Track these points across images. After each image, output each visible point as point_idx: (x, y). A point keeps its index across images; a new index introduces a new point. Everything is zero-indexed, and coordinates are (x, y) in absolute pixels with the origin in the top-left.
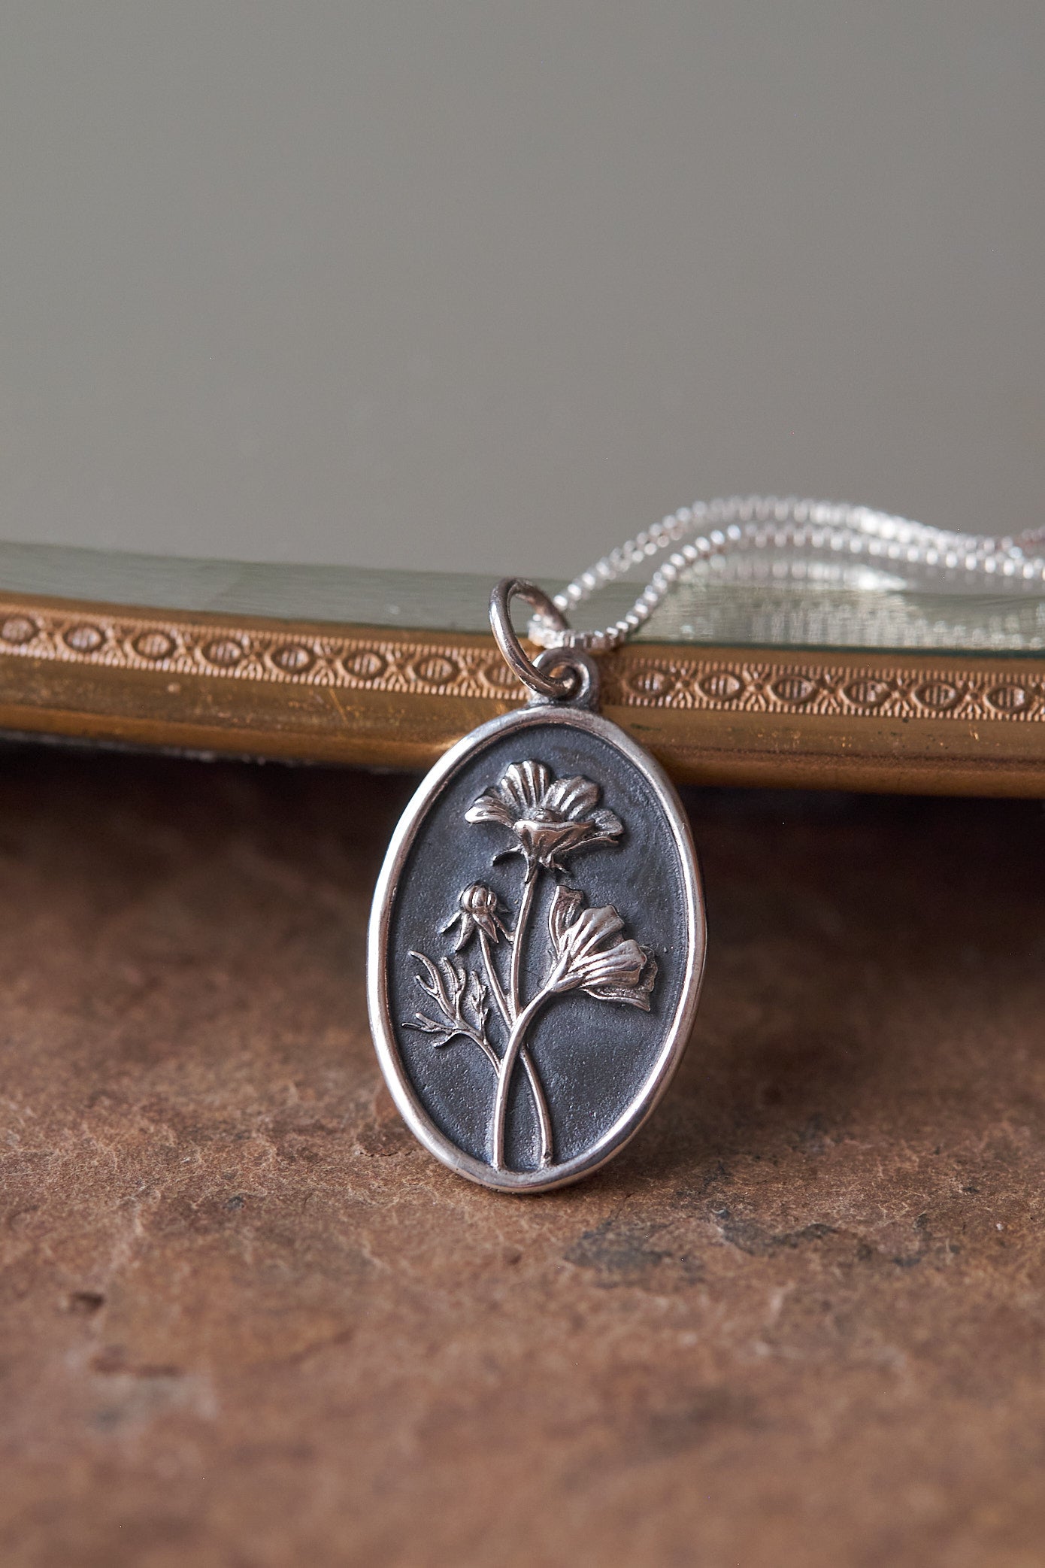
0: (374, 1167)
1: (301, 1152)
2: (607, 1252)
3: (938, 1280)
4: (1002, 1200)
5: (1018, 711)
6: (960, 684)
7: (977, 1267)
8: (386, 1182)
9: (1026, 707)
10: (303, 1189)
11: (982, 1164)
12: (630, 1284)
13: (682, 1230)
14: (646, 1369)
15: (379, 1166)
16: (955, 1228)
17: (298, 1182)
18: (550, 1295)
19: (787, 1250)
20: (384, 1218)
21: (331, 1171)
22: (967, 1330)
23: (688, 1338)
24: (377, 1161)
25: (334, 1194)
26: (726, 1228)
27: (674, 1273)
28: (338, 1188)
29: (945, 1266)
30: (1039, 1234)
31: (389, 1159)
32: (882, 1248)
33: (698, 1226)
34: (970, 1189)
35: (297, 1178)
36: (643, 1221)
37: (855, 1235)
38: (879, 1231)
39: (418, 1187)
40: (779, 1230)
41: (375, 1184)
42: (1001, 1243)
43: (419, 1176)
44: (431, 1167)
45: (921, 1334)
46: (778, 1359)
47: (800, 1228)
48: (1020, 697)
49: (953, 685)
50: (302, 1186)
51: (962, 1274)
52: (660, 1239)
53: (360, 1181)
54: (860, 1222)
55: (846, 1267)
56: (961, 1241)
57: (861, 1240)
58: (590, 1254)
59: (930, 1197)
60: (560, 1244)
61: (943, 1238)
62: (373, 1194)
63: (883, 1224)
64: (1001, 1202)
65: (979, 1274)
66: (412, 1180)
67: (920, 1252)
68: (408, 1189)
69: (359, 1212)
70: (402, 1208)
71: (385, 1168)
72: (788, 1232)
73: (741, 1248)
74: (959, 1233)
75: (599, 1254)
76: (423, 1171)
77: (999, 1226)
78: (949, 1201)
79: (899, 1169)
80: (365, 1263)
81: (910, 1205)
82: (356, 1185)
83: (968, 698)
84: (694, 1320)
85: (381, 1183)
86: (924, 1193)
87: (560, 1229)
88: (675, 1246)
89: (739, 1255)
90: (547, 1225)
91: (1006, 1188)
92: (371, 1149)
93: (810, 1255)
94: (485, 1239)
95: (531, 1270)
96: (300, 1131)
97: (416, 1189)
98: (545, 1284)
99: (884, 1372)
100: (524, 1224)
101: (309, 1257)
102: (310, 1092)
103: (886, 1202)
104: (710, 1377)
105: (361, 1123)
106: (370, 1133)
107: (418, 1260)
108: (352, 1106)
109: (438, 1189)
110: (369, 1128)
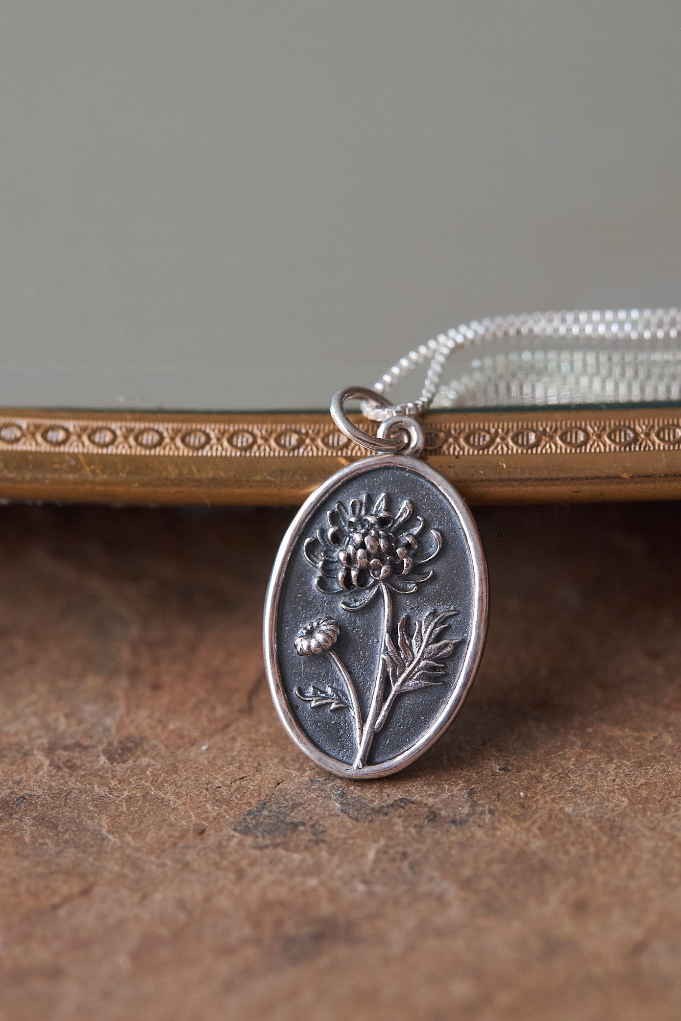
0: (113, 771)
1: (65, 764)
2: (262, 824)
3: (479, 834)
4: (524, 775)
5: (532, 447)
6: (493, 431)
7: (505, 823)
8: (120, 782)
9: (536, 445)
10: (65, 789)
11: (513, 751)
12: (276, 846)
13: (313, 806)
14: (283, 904)
15: (116, 771)
16: (492, 797)
17: (62, 784)
18: (223, 855)
19: (381, 817)
20: (117, 806)
21: (84, 776)
22: (496, 868)
23: (313, 882)
24: (115, 767)
25: (86, 791)
26: (341, 803)
27: (305, 837)
28: (88, 787)
29: (485, 824)
30: (548, 799)
31: (123, 765)
32: (443, 813)
33: (323, 803)
34: (504, 769)
35: (62, 781)
36: (287, 801)
37: (426, 805)
38: (442, 801)
39: (141, 784)
40: (376, 804)
41: (113, 783)
42: (522, 806)
43: (142, 776)
44: (150, 769)
45: (466, 872)
46: (371, 894)
47: (390, 802)
48: (532, 438)
49: (488, 432)
50: (65, 786)
51: (495, 829)
52: (297, 813)
53: (103, 782)
54: (430, 795)
55: (419, 827)
56: (495, 806)
57: (430, 808)
58: (251, 826)
60: (232, 820)
61: (484, 804)
62: (111, 790)
63: (445, 796)
64: (524, 777)
65: (507, 829)
66: (138, 779)
67: (469, 815)
68: (134, 786)
69: (101, 803)
70: (130, 800)
71: (120, 772)
72: (382, 804)
73: (350, 817)
74: (495, 800)
75: (256, 826)
76: (145, 772)
77: (522, 794)
78: (489, 778)
79: (457, 756)
80: (103, 838)
81: (464, 782)
82: (100, 785)
83: (498, 440)
84: (316, 870)
85: (117, 783)
86: (474, 773)
87: (232, 809)
88: (308, 817)
89: (349, 822)
90: (224, 807)
91: (528, 767)
92: (111, 759)
93: (396, 820)
94: (182, 819)
95: (211, 839)
96: (66, 748)
97: (139, 786)
98: (220, 848)
99: (441, 900)
100: (209, 807)
101: (67, 836)
102: (74, 721)
103: (448, 780)
104: (325, 908)
105: (106, 741)
106: (111, 748)
107: (138, 835)
108: (100, 729)
109: (153, 785)
110: (110, 744)
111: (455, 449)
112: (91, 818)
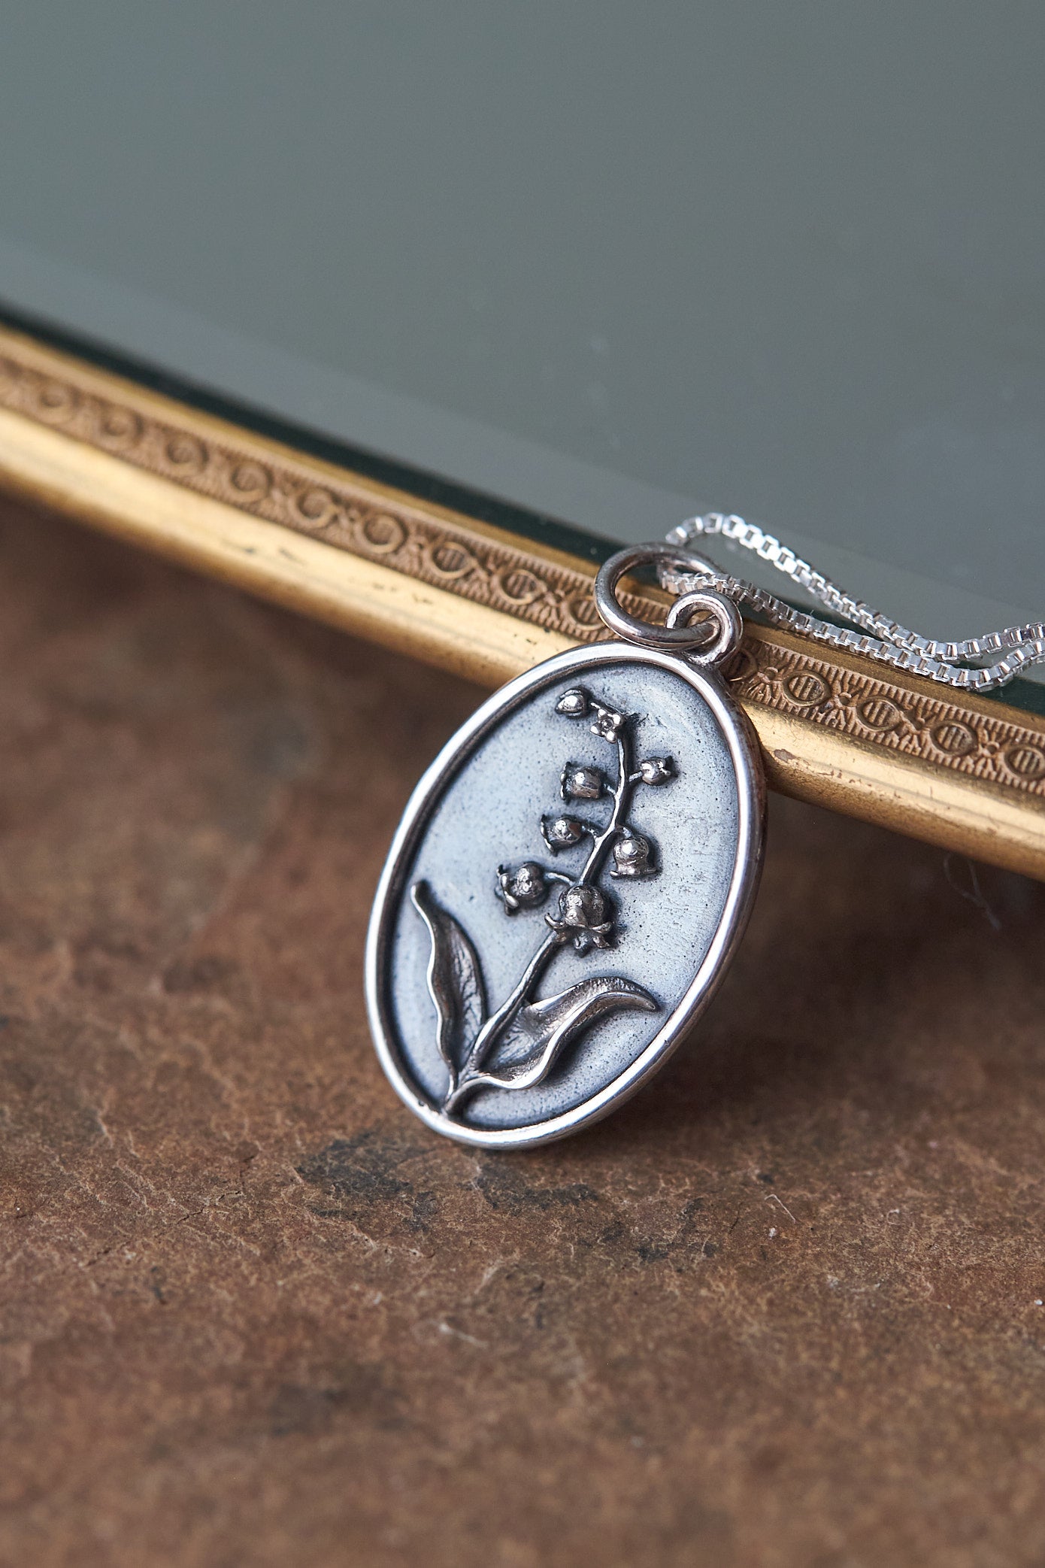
1: (95, 977)
2: (347, 1170)
3: (673, 1285)
4: (793, 1198)
7: (721, 1277)
11: (795, 1149)
12: (349, 1216)
13: (439, 1161)
14: (311, 1323)
16: (724, 1222)
18: (260, 1210)
19: (535, 1210)
20: (140, 1077)
22: (672, 1353)
23: (377, 1297)
24: (168, 1001)
25: (105, 1035)
28: (112, 1027)
29: (690, 1268)
30: (810, 1251)
31: (184, 1001)
32: (635, 1230)
33: (458, 1159)
34: (765, 1178)
36: (403, 1140)
37: (615, 1207)
38: (643, 1208)
42: (763, 1255)
46: (454, 1344)
47: (562, 1186)
51: (701, 1282)
52: (409, 1166)
53: (139, 1024)
54: (629, 1192)
55: (586, 1245)
56: (721, 1241)
57: (618, 1215)
58: (327, 1169)
59: (720, 1178)
60: (303, 1150)
61: (705, 1233)
62: (146, 1043)
63: (652, 1200)
64: (791, 1201)
65: (722, 1289)
67: (672, 1246)
68: (183, 1046)
69: (118, 1065)
70: (166, 1071)
72: (548, 1188)
73: (487, 1198)
74: (725, 1231)
75: (335, 1173)
77: (773, 1231)
78: (736, 1187)
79: (706, 1134)
80: (94, 1128)
81: (693, 1183)
84: (393, 1277)
86: (716, 1171)
87: (311, 1131)
88: (421, 1180)
89: (481, 1205)
90: (303, 1124)
91: (806, 1184)
92: (169, 987)
93: (556, 1223)
94: (227, 1127)
98: (263, 1195)
99: (558, 1387)
100: (278, 1117)
101: (39, 1109)
103: (670, 1173)
104: (373, 1350)
106: (178, 966)
107: (147, 1138)
109: (213, 1053)
112: (91, 1086)
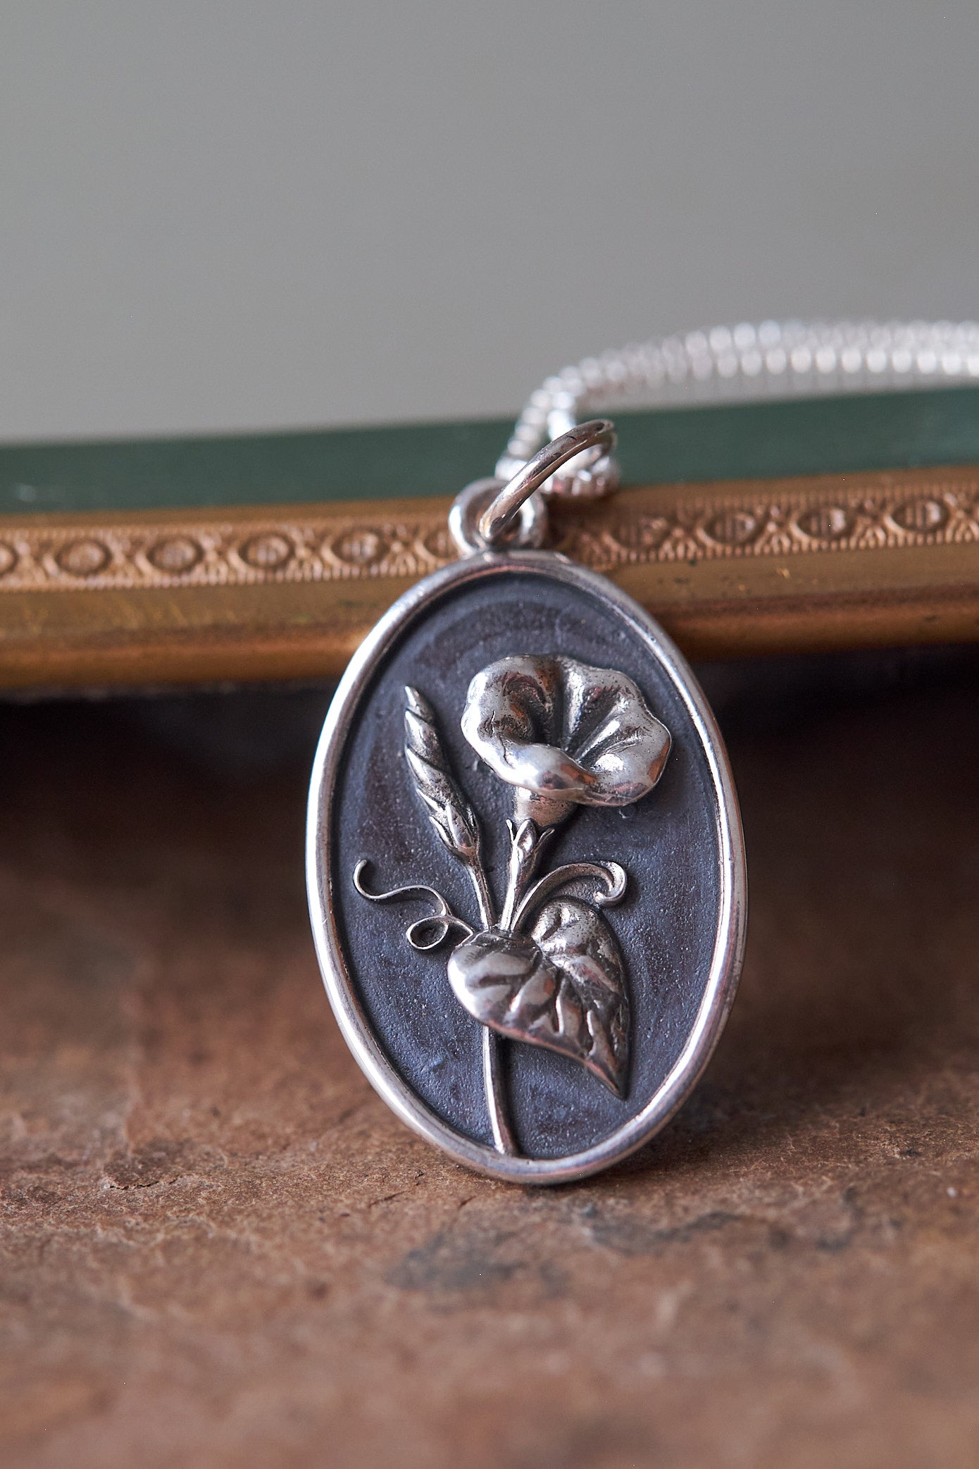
0: (128, 1201)
1: (32, 1194)
2: (440, 1271)
3: (877, 1263)
4: (951, 1161)
5: (838, 537)
6: (759, 511)
7: (926, 1242)
8: (146, 1217)
9: (848, 532)
10: (38, 1235)
11: (922, 1122)
12: (473, 1306)
13: (537, 1237)
15: (136, 1200)
16: (893, 1199)
17: (31, 1228)
18: (368, 1329)
19: (677, 1246)
20: (146, 1260)
21: (74, 1211)
23: (554, 1363)
24: (133, 1194)
25: (79, 1238)
26: (595, 1228)
27: (527, 1287)
28: (83, 1230)
29: (885, 1244)
31: (149, 1190)
32: (801, 1232)
33: (558, 1229)
34: (909, 1153)
35: (29, 1223)
36: (485, 1230)
37: (763, 1221)
38: (795, 1212)
39: (188, 1219)
40: (664, 1224)
41: (132, 1221)
42: (955, 1210)
43: (188, 1206)
44: (204, 1194)
45: (862, 1326)
46: (675, 1377)
47: (691, 1219)
48: (838, 520)
49: (751, 513)
50: (37, 1232)
51: (908, 1252)
52: (508, 1250)
53: (112, 1220)
54: (769, 1205)
55: (757, 1260)
56: (901, 1214)
57: (772, 1225)
58: (417, 1276)
59: (858, 1166)
60: (380, 1267)
61: (878, 1213)
62: (129, 1233)
63: (799, 1203)
64: (951, 1164)
65: (930, 1250)
66: (180, 1211)
67: (852, 1232)
68: (175, 1223)
69: (113, 1257)
70: (169, 1247)
71: (144, 1201)
72: (676, 1225)
73: (615, 1250)
74: (899, 1205)
75: (431, 1274)
76: (194, 1199)
77: (951, 1191)
78: (882, 1169)
79: (815, 1137)
81: (833, 1179)
82: (106, 1225)
83: (771, 527)
84: (561, 1340)
85: (140, 1219)
86: (850, 1162)
87: (376, 1251)
88: (529, 1256)
89: (613, 1259)
90: (362, 1247)
91: (957, 1146)
92: (124, 1181)
93: (707, 1249)
94: (279, 1271)
95: (341, 1302)
96: (31, 1168)
97: (185, 1222)
98: (362, 1316)
99: (817, 1379)
100: (329, 1248)
102: (41, 1122)
103: (800, 1178)
104: (586, 1403)
105: (109, 1152)
106: (120, 1162)
107: (193, 1303)
108: (96, 1134)
109: (214, 1219)
110: (119, 1155)
111: (686, 548)
112: (96, 1280)
